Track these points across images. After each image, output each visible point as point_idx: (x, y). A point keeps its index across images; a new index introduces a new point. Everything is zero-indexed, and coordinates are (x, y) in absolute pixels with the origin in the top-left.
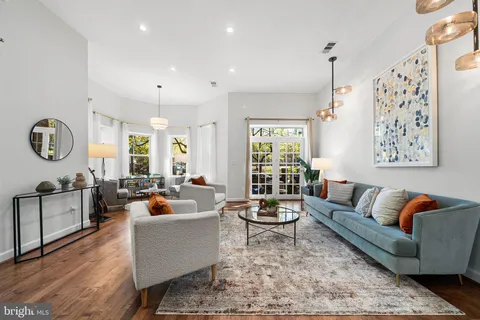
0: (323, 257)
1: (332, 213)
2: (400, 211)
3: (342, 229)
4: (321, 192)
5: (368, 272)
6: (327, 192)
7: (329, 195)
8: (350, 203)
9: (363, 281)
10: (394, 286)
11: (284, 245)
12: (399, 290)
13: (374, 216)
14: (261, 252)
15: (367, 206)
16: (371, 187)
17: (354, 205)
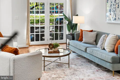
0: (83, 71)
1: (86, 49)
2: (115, 45)
3: (91, 56)
4: (79, 37)
5: (103, 74)
6: (82, 38)
7: (84, 39)
8: (95, 43)
9: (101, 76)
10: (112, 77)
11: (64, 68)
12: (114, 77)
13: (105, 48)
14: (53, 72)
15: (102, 44)
16: (104, 33)
17: (97, 44)
